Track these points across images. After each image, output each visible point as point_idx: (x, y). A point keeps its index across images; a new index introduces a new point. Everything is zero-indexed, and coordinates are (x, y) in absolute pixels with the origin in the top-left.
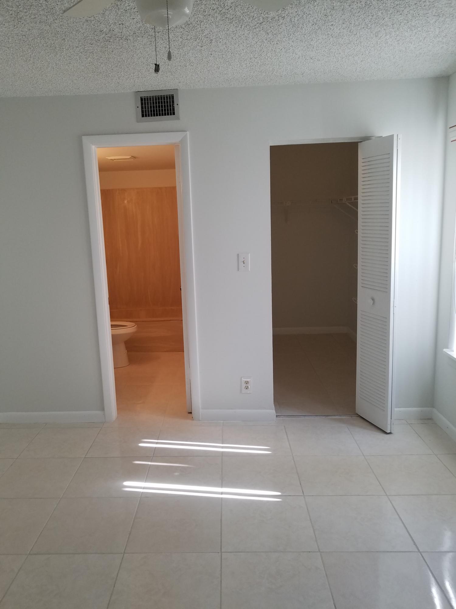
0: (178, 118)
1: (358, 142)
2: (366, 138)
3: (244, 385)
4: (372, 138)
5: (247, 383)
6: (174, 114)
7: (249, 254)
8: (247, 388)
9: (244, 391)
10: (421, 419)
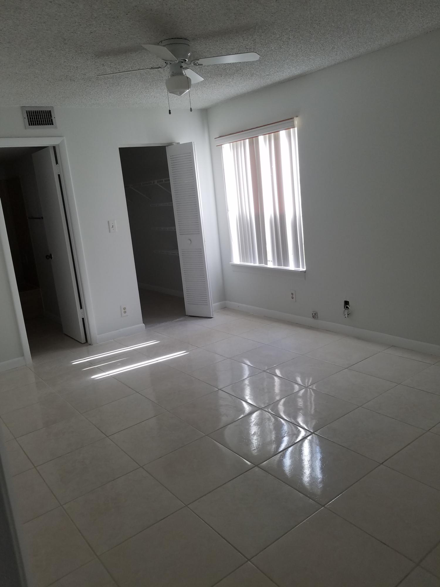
0: (56, 128)
1: (165, 147)
2: (171, 144)
3: (123, 311)
4: (174, 143)
5: (125, 309)
6: (52, 124)
7: (115, 221)
8: (125, 312)
9: (124, 314)
10: (221, 309)
